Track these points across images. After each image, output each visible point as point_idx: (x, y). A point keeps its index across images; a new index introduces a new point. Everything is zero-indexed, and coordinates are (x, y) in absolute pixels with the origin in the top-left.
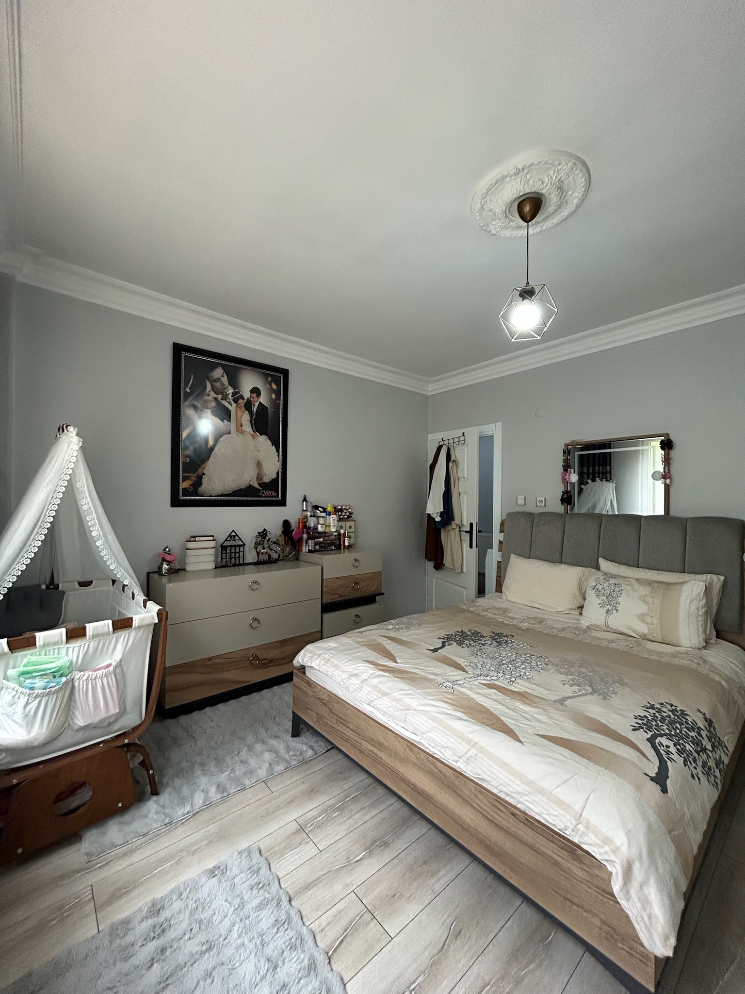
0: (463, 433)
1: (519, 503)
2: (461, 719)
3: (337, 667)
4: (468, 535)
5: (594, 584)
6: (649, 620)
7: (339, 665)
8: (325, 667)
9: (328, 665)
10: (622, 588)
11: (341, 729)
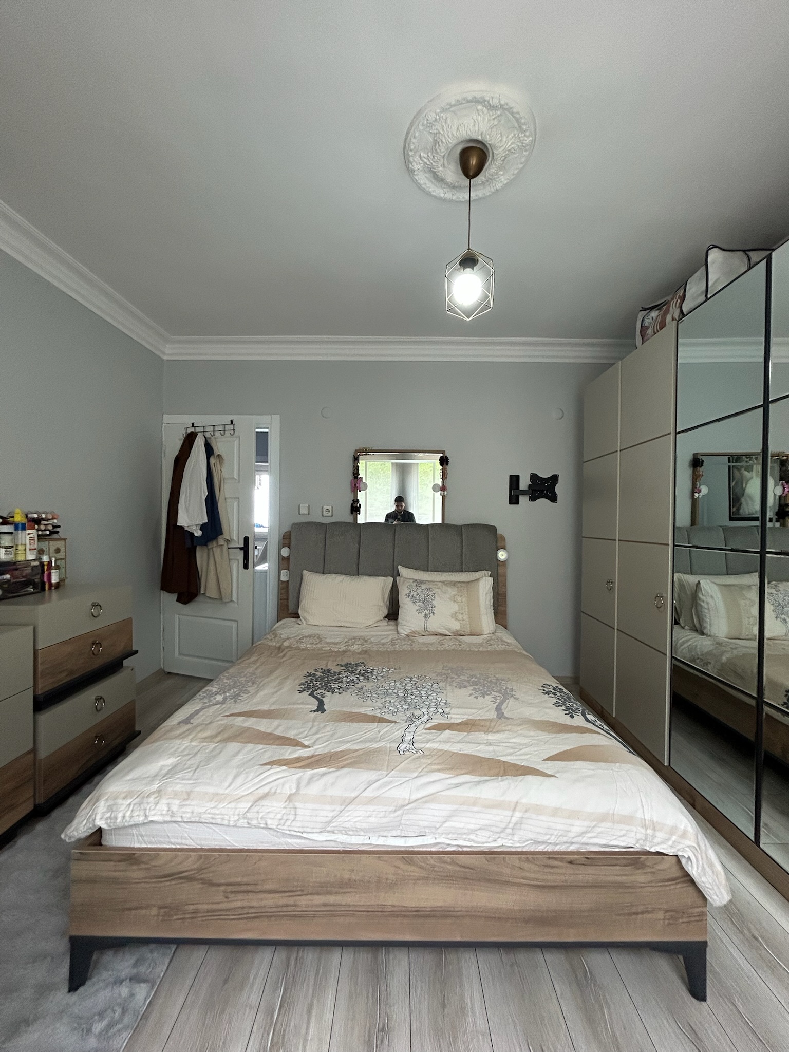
0: (232, 421)
1: (301, 512)
2: (487, 781)
3: (216, 797)
4: (242, 552)
5: (408, 592)
6: (460, 617)
7: (221, 791)
8: (189, 809)
9: (193, 803)
10: (434, 592)
11: (239, 904)
